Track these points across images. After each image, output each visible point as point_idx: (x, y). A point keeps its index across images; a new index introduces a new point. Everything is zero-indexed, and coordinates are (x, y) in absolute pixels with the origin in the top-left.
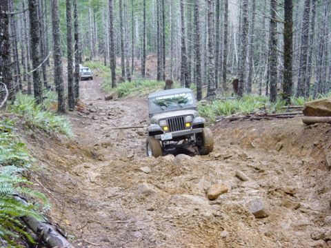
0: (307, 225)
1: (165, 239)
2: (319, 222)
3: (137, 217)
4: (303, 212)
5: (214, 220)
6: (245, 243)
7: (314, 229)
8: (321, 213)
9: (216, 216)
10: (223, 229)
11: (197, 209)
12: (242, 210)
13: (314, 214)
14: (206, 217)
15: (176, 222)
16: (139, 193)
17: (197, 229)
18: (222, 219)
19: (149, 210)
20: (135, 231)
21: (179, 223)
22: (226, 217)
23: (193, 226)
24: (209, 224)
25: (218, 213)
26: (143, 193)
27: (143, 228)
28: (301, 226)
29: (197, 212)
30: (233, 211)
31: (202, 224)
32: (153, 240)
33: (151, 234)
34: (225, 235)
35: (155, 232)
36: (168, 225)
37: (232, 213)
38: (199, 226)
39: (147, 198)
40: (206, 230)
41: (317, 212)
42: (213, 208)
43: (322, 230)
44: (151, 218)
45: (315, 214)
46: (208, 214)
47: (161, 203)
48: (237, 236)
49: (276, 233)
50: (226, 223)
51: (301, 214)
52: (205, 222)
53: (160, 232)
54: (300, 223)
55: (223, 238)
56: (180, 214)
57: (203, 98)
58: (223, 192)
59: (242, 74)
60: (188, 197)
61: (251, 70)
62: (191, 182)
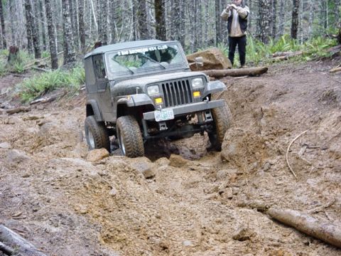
0: (198, 182)
1: (48, 202)
2: (211, 178)
3: (12, 184)
4: (193, 170)
5: (101, 179)
6: (137, 200)
7: (207, 184)
8: (212, 168)
9: (102, 175)
10: (112, 188)
11: (80, 171)
12: (129, 168)
13: (205, 170)
14: (92, 176)
15: (58, 184)
16: (8, 161)
17: (84, 189)
18: (109, 178)
19: (24, 177)
20: (12, 197)
21: (61, 185)
22: (113, 176)
23: (78, 187)
24: (95, 183)
25: (104, 172)
26: (13, 160)
27: (21, 193)
28: (192, 183)
29: (80, 173)
30: (119, 169)
31: (87, 184)
32: (36, 203)
33: (31, 198)
34: (114, 194)
35: (36, 196)
36: (49, 189)
37: (118, 171)
38: (85, 187)
39: (19, 166)
40: (93, 190)
41: (208, 168)
42: (98, 169)
43: (215, 184)
44: (29, 184)
45: (207, 170)
46: (94, 173)
47: (37, 169)
48: (127, 194)
49: (168, 190)
50: (114, 182)
51: (191, 172)
52: (90, 181)
53: (42, 195)
54: (191, 181)
55: (113, 196)
56: (61, 176)
57: (59, 67)
58: (104, 157)
59: (105, 36)
60: (67, 159)
61: (114, 31)
62: (65, 150)
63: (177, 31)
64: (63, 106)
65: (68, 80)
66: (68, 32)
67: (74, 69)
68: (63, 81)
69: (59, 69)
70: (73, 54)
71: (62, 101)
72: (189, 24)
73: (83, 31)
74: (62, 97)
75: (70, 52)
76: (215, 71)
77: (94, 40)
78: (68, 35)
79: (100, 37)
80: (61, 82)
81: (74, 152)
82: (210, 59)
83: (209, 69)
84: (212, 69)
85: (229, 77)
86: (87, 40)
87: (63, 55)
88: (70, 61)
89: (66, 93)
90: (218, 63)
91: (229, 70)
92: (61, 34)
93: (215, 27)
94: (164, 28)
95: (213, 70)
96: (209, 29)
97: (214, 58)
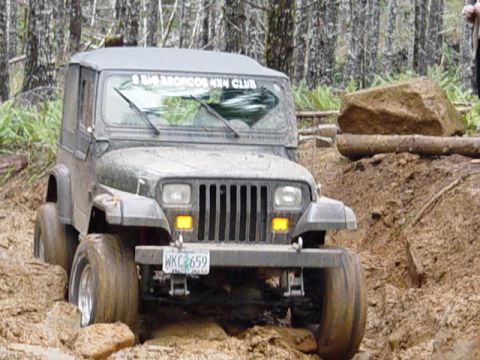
57: (11, 94)
58: (120, 346)
59: (135, 24)
60: (28, 348)
61: (155, 13)
62: (20, 319)
63: (317, 25)
64: (17, 199)
65: (31, 132)
66: (42, 8)
67: (51, 104)
68: (20, 132)
69: (11, 101)
70: (50, 67)
71: (14, 184)
72: (348, 8)
73: (77, 9)
74: (15, 174)
75: (43, 60)
76: (421, 139)
77: (104, 31)
78: (40, 17)
79: (121, 26)
80: (13, 135)
81: (42, 327)
82: (409, 107)
83: (406, 132)
84: (415, 132)
85: (459, 157)
86: (84, 31)
87: (22, 66)
88: (41, 82)
89: (24, 166)
90: (429, 117)
91: (458, 138)
92: (21, 12)
93: (412, 20)
94: (289, 17)
95: (416, 136)
96: (397, 25)
97: (421, 106)
